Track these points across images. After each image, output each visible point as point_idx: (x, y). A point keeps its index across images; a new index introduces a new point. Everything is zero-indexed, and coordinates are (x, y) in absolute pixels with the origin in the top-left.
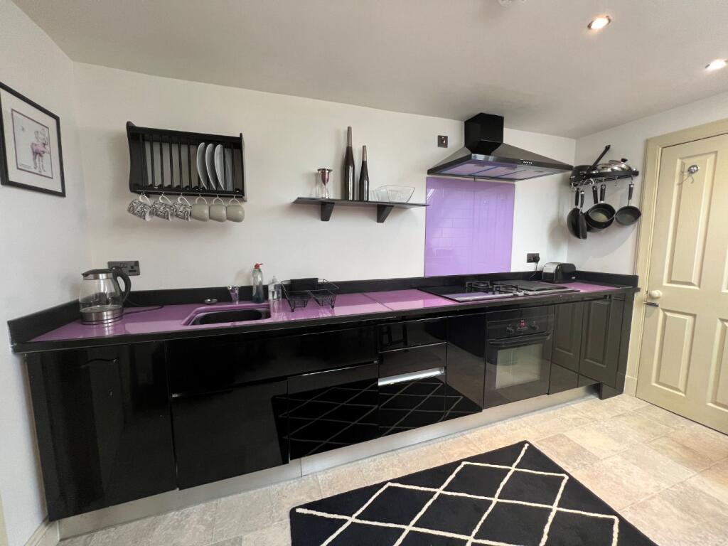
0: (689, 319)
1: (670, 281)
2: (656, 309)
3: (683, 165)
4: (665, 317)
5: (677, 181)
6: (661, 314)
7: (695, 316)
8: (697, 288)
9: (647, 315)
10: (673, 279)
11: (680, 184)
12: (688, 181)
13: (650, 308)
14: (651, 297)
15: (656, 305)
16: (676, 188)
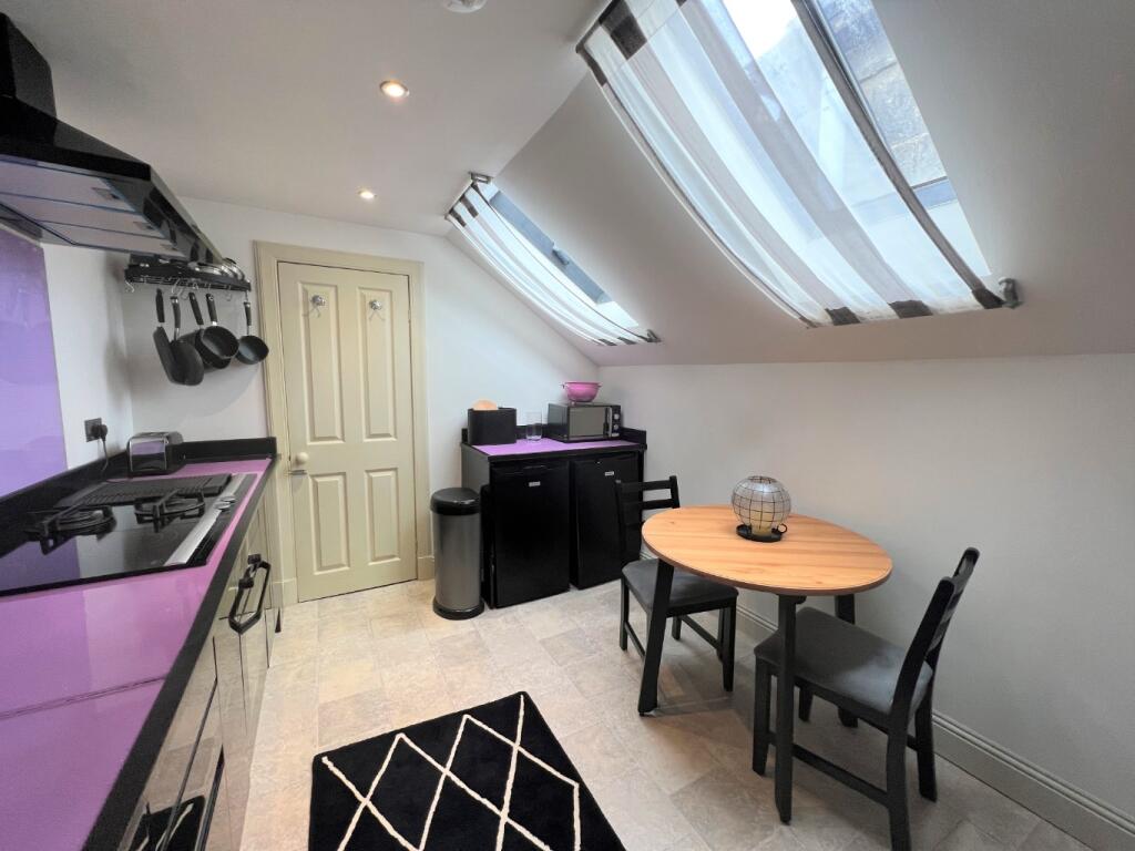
0: (339, 479)
1: (314, 438)
2: (304, 478)
3: (306, 292)
4: (316, 485)
5: (301, 312)
6: (310, 480)
7: (344, 474)
8: (341, 442)
9: (294, 488)
10: (317, 435)
11: (306, 315)
12: (314, 314)
13: (297, 478)
14: (298, 462)
15: (302, 473)
16: (302, 319)
